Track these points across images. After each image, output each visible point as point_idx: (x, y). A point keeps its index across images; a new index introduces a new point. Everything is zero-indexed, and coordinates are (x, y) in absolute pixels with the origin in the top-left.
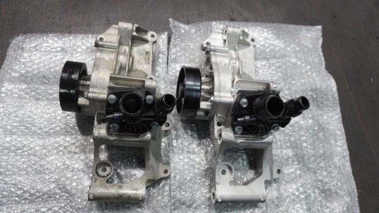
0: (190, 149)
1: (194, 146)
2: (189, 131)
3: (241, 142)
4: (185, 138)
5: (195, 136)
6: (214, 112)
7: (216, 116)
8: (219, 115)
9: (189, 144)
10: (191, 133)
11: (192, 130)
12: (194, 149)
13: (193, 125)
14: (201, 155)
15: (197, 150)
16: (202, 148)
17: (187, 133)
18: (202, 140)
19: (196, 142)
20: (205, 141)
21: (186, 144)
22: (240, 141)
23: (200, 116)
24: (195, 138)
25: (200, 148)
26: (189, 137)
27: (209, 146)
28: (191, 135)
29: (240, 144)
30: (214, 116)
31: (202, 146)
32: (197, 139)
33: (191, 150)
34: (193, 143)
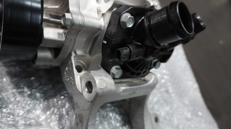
0: (30, 119)
1: (38, 112)
2: (26, 89)
3: (124, 91)
4: (19, 102)
5: (38, 95)
6: (70, 48)
7: (73, 54)
8: (79, 52)
9: (28, 111)
10: (29, 93)
11: (30, 87)
12: (38, 117)
13: (33, 78)
14: (52, 124)
15: (43, 117)
16: (53, 113)
17: (21, 93)
18: (51, 100)
19: (41, 105)
20: (55, 100)
21: (21, 113)
22: (123, 88)
23: (45, 59)
24: (37, 99)
25: (48, 113)
26: (26, 98)
27: (63, 106)
28: (29, 96)
29: (122, 94)
30: (70, 55)
31: (52, 109)
32: (42, 100)
33: (33, 121)
34: (34, 108)
